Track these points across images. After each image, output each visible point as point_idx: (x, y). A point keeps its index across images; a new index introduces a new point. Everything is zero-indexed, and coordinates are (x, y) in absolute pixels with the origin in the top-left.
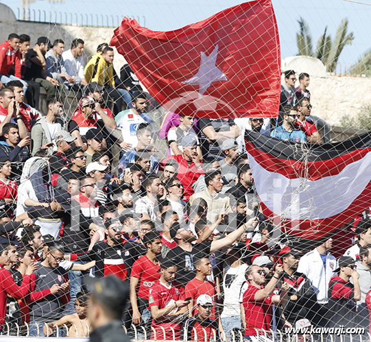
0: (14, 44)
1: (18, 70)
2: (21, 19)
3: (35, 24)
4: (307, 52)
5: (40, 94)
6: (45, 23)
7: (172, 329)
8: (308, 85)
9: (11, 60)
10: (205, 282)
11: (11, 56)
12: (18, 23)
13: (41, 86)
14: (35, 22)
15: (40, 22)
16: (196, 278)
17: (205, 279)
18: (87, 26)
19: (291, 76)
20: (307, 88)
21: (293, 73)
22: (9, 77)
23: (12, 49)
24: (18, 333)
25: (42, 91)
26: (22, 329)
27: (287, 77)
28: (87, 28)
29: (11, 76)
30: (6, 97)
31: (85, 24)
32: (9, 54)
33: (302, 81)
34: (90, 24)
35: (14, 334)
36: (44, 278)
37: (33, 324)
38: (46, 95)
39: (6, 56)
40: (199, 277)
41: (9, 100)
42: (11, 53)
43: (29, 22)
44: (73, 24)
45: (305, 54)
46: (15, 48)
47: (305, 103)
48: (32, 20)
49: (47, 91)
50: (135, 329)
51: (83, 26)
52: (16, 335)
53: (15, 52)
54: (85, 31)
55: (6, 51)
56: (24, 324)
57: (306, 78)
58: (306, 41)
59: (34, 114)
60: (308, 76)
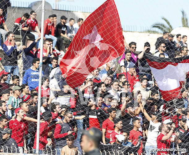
0: (51, 20)
1: (53, 32)
2: (55, 9)
3: (61, 11)
4: (186, 25)
5: (63, 43)
6: (65, 11)
7: (122, 152)
8: (186, 40)
9: (50, 27)
10: (138, 131)
11: (50, 26)
12: (53, 11)
13: (63, 40)
14: (61, 10)
15: (63, 10)
16: (134, 129)
17: (138, 130)
18: (85, 12)
19: (179, 37)
20: (186, 42)
21: (180, 35)
22: (49, 35)
23: (50, 23)
24: (52, 153)
25: (64, 42)
26: (54, 151)
27: (177, 37)
28: (85, 13)
29: (50, 35)
30: (46, 45)
31: (84, 11)
32: (49, 25)
33: (184, 39)
34: (86, 11)
35: (50, 153)
36: (64, 128)
37: (59, 149)
38: (65, 44)
39: (48, 26)
40: (135, 129)
41: (48, 46)
42: (50, 24)
43: (58, 10)
44: (78, 11)
45: (185, 26)
46: (52, 22)
47: (185, 49)
48: (60, 9)
49: (66, 42)
50: (105, 152)
51: (83, 12)
52: (51, 154)
53: (52, 24)
54: (84, 14)
55: (48, 23)
56: (54, 149)
57: (185, 37)
58: (185, 20)
59: (58, 53)
60: (186, 36)
